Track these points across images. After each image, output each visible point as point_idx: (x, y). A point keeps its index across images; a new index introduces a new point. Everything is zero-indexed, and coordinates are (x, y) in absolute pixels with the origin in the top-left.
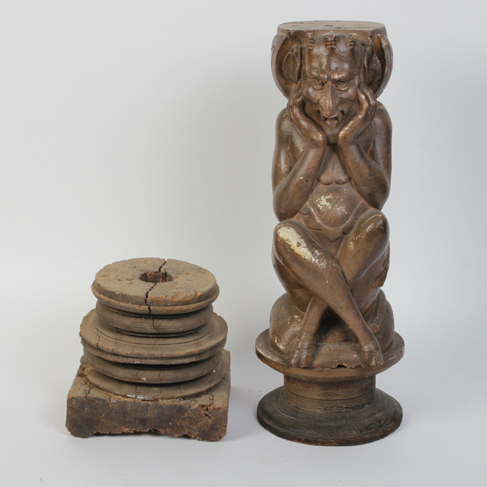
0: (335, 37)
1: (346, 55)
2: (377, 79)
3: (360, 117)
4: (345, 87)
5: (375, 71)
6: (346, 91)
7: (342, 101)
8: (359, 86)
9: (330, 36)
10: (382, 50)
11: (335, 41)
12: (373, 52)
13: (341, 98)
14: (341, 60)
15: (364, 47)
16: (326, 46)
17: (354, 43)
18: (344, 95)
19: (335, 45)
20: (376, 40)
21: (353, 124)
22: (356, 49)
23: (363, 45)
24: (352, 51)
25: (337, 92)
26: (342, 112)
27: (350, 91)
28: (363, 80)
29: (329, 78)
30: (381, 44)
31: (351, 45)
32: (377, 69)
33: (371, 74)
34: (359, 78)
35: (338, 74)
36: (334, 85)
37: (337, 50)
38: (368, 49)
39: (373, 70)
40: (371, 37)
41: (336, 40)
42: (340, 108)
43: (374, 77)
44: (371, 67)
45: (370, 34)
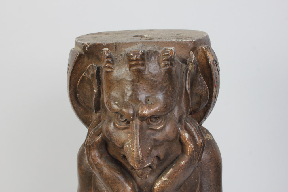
0: (143, 54)
1: (159, 79)
2: (203, 106)
3: (183, 163)
4: (159, 125)
5: (201, 96)
6: (161, 130)
7: (156, 144)
8: (180, 121)
9: (135, 53)
10: (209, 67)
11: (142, 59)
12: (197, 71)
13: (155, 140)
14: (153, 86)
15: (184, 66)
16: (131, 66)
17: (171, 61)
18: (159, 136)
19: (143, 65)
20: (200, 53)
21: (173, 173)
22: (174, 69)
23: (184, 61)
24: (169, 72)
25: (148, 132)
26: (158, 157)
27: (168, 128)
28: (185, 110)
29: (136, 115)
30: (207, 58)
31: (166, 65)
32: (204, 93)
33: (195, 100)
34: (180, 109)
35: (149, 108)
36: (144, 123)
37: (147, 73)
38: (190, 67)
39: (197, 94)
40: (193, 49)
41: (144, 57)
42: (155, 153)
43: (199, 104)
44: (195, 91)
45: (191, 46)
